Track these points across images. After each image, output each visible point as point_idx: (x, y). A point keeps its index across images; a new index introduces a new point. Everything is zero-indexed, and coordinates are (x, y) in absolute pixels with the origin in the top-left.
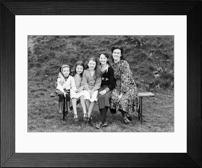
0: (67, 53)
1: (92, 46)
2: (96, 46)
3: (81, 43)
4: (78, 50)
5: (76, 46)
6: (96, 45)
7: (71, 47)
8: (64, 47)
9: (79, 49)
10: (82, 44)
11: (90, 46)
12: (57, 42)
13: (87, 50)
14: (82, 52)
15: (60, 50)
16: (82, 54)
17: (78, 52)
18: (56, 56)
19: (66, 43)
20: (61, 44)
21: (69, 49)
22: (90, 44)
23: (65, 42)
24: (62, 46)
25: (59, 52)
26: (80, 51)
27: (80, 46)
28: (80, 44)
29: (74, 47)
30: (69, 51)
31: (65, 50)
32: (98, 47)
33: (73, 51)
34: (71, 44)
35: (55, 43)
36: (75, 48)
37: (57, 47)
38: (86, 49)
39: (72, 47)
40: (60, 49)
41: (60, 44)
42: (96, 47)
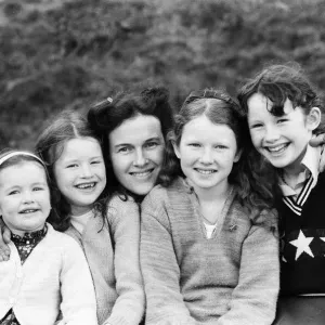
0: (152, 70)
1: (288, 30)
2: (309, 30)
3: (226, 16)
4: (208, 53)
5: (204, 31)
6: (309, 21)
7: (174, 39)
8: (137, 36)
9: (218, 49)
10: (234, 20)
11: (279, 27)
12: (105, 12)
13: (260, 50)
14: (231, 63)
15: (117, 56)
16: (229, 73)
17: (212, 65)
18: (94, 86)
19: (151, 18)
20: (125, 24)
21: (163, 47)
22: (274, 21)
23: (146, 12)
24: (126, 30)
25: (110, 62)
26: (220, 58)
27: (225, 29)
28: (221, 18)
29: (193, 34)
30: (163, 58)
31: (142, 54)
32: (317, 36)
33: (183, 61)
34: (176, 19)
35: (93, 15)
36: (196, 42)
37: (101, 40)
38: (254, 44)
39: (181, 39)
40: (115, 47)
41: (118, 24)
42: (306, 36)
